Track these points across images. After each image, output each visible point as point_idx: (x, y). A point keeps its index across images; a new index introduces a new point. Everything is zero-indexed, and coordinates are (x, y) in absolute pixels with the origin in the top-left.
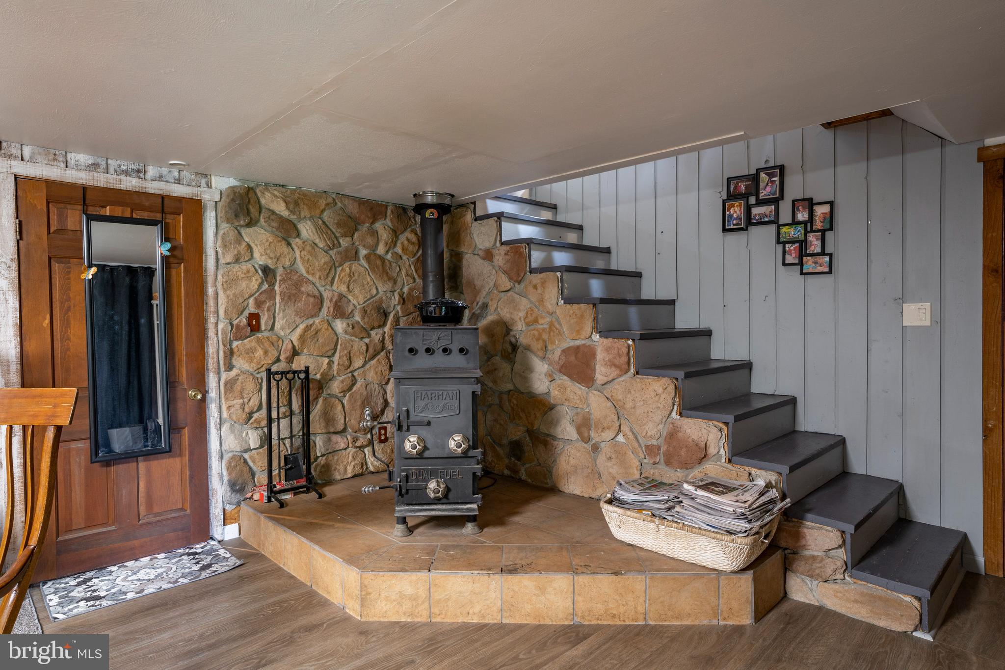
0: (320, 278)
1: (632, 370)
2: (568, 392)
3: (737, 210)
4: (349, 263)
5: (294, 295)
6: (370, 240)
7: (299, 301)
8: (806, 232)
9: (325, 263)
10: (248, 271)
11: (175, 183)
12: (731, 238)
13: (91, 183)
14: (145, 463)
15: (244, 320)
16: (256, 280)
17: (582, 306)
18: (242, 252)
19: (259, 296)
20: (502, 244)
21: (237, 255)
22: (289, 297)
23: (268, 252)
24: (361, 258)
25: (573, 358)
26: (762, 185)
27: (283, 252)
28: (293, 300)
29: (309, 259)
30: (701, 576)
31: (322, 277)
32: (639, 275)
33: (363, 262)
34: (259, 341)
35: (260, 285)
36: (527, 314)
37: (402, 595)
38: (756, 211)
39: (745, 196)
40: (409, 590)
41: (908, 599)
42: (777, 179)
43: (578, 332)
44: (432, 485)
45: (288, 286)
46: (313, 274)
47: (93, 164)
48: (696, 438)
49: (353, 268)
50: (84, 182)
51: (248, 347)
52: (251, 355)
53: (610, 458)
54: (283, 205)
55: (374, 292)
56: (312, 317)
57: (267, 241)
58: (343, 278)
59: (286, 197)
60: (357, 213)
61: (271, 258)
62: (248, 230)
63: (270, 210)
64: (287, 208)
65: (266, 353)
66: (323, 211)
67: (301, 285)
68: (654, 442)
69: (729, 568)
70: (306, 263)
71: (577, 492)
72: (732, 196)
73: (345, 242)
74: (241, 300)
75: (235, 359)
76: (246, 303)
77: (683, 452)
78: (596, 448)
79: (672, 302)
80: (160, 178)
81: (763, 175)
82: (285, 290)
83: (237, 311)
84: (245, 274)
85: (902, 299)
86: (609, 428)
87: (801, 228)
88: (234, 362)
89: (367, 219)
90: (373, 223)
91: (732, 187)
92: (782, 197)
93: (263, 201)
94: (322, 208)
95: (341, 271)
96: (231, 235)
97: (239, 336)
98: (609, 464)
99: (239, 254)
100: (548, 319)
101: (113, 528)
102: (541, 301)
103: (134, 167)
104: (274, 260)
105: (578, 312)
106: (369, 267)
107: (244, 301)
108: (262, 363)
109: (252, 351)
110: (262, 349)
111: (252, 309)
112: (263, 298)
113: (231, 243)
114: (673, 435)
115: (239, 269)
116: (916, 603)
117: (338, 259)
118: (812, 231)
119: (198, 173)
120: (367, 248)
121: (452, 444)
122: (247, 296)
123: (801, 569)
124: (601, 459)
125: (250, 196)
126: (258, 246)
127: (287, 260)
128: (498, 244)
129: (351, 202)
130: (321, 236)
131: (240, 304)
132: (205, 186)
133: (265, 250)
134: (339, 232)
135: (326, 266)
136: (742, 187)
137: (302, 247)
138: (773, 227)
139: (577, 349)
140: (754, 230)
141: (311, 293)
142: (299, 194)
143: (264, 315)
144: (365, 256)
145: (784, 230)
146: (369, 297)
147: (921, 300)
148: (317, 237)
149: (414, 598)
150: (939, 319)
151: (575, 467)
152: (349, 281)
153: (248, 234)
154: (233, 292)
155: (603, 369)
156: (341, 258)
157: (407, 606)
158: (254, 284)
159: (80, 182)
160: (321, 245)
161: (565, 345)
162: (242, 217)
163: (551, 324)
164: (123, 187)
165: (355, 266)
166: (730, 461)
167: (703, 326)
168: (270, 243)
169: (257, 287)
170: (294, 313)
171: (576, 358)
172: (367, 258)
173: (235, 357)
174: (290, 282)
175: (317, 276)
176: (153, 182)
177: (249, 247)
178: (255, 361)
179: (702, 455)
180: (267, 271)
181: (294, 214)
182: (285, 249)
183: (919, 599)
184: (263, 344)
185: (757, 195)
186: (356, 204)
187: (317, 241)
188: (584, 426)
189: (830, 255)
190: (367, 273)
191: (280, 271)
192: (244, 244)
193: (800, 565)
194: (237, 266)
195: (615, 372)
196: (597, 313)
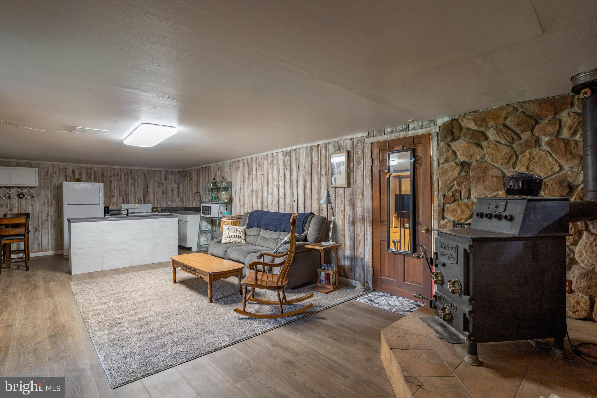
0: (502, 164)
4: (530, 150)
5: (482, 177)
6: (552, 129)
7: (486, 181)
9: (506, 153)
10: (452, 166)
11: (420, 129)
13: (390, 139)
14: (407, 257)
15: (451, 193)
16: (457, 170)
18: (449, 156)
19: (459, 179)
21: (446, 158)
22: (478, 179)
23: (465, 153)
24: (543, 144)
27: (475, 151)
28: (482, 180)
29: (493, 153)
31: (504, 164)
33: (545, 147)
34: (459, 205)
35: (459, 173)
45: (477, 172)
46: (497, 162)
47: (392, 131)
49: (534, 153)
50: (388, 139)
51: (453, 208)
52: (455, 212)
54: (473, 123)
55: (557, 169)
56: (497, 190)
57: (464, 146)
58: (523, 161)
59: (475, 118)
60: (538, 111)
61: (467, 157)
62: (454, 143)
63: (467, 128)
64: (476, 124)
65: (462, 212)
66: (505, 118)
67: (488, 170)
70: (491, 156)
73: (525, 136)
74: (449, 182)
75: (446, 214)
76: (452, 184)
80: (414, 128)
82: (475, 174)
83: (448, 188)
84: (450, 168)
88: (446, 215)
89: (548, 113)
90: (556, 114)
93: (463, 124)
94: (504, 116)
95: (522, 157)
96: (444, 148)
97: (447, 202)
99: (447, 157)
101: (395, 280)
103: (404, 127)
104: (469, 158)
106: (551, 150)
107: (451, 182)
108: (461, 218)
109: (455, 210)
110: (460, 210)
111: (456, 187)
112: (461, 180)
113: (443, 153)
115: (448, 165)
117: (519, 149)
119: (430, 121)
120: (548, 135)
122: (452, 180)
125: (453, 124)
126: (459, 151)
127: (478, 156)
129: (531, 105)
130: (501, 136)
131: (448, 184)
132: (433, 126)
133: (462, 152)
134: (519, 130)
135: (506, 156)
137: (488, 146)
141: (494, 175)
142: (486, 113)
143: (463, 190)
144: (547, 142)
146: (550, 174)
148: (498, 137)
152: (529, 164)
153: (454, 146)
154: (445, 178)
156: (522, 148)
158: (456, 173)
159: (387, 139)
160: (503, 142)
162: (448, 137)
164: (400, 137)
165: (536, 151)
168: (466, 147)
169: (457, 174)
170: (483, 188)
172: (550, 144)
173: (446, 213)
174: (479, 170)
175: (500, 163)
176: (412, 131)
177: (454, 153)
178: (457, 216)
180: (464, 165)
181: (482, 127)
182: (476, 149)
184: (461, 207)
186: (536, 105)
187: (499, 140)
190: (549, 155)
191: (474, 163)
192: (451, 151)
194: (447, 164)
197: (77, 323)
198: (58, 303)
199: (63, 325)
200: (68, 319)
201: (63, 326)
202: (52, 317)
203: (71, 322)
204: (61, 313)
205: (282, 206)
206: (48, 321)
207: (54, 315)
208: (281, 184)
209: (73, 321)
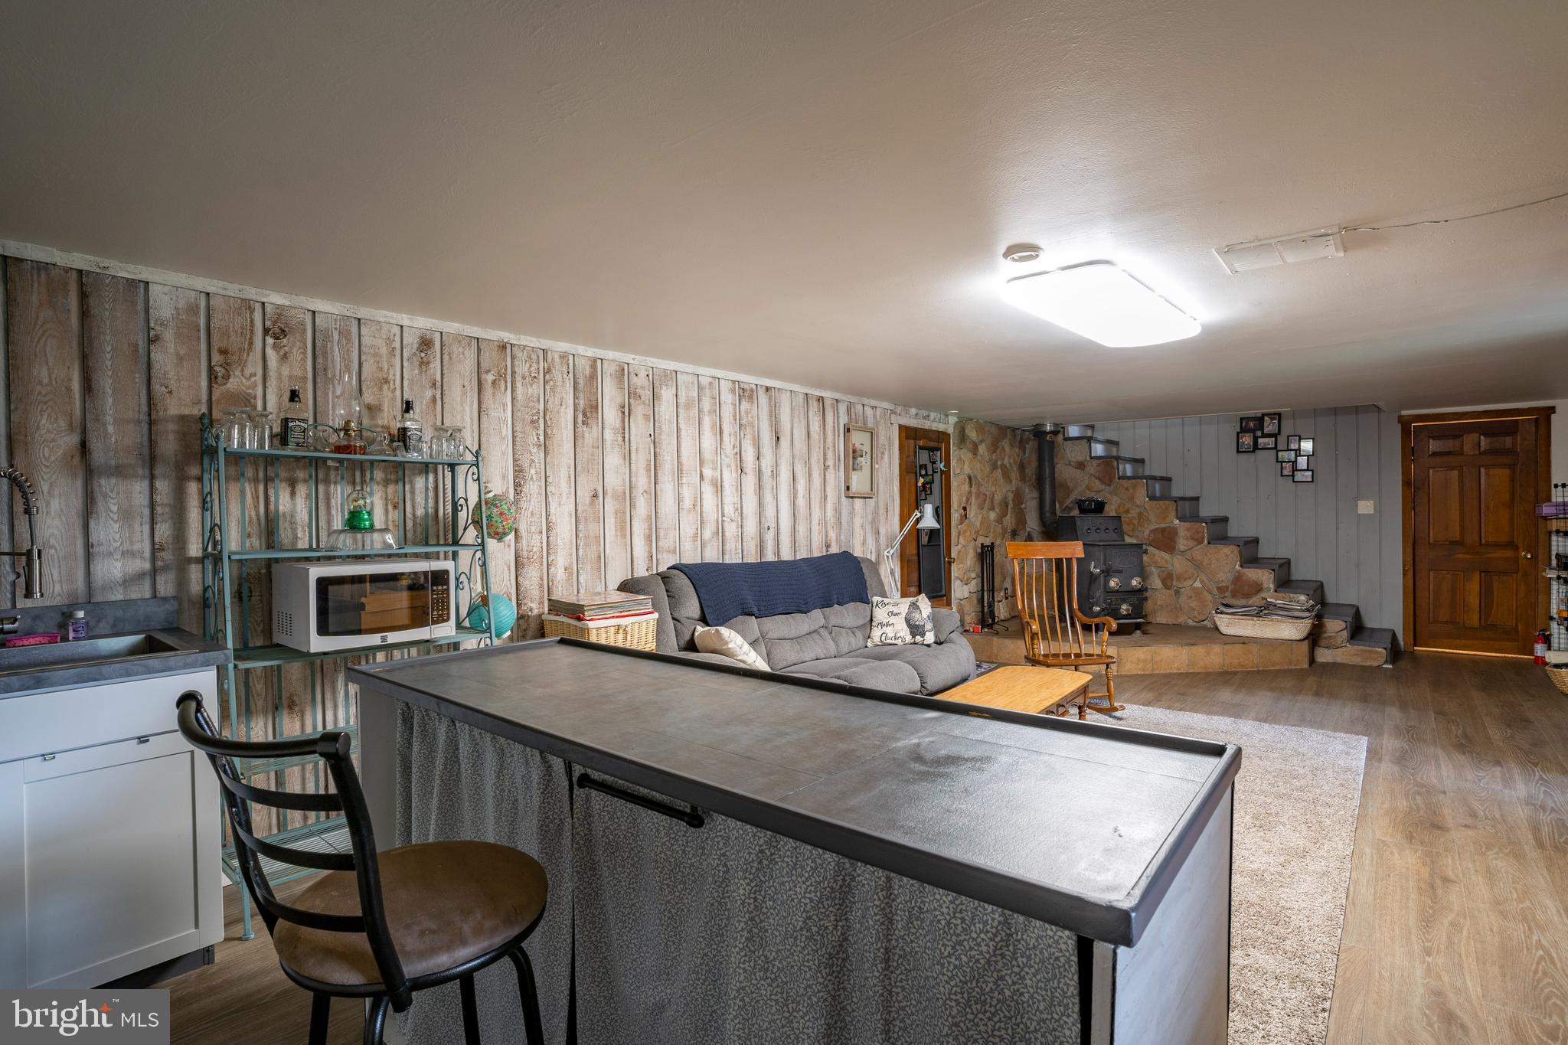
0: (986, 482)
1: (1206, 542)
2: (1157, 557)
3: (1247, 440)
8: (1296, 456)
11: (939, 422)
12: (1243, 457)
16: (967, 484)
17: (1167, 502)
18: (963, 466)
19: (967, 495)
20: (1092, 458)
25: (1160, 536)
26: (1265, 424)
27: (974, 465)
29: (983, 469)
30: (1283, 643)
32: (1169, 480)
34: (967, 525)
36: (1119, 507)
37: (1139, 660)
38: (1261, 441)
39: (1253, 431)
40: (1142, 657)
41: (1380, 650)
42: (1276, 421)
43: (1164, 519)
44: (1124, 607)
46: (984, 479)
48: (1254, 579)
52: (965, 535)
53: (1191, 597)
54: (974, 433)
55: (1004, 491)
56: (983, 509)
58: (993, 482)
59: (975, 427)
60: (998, 435)
64: (976, 435)
65: (970, 533)
66: (987, 436)
68: (1224, 584)
69: (1298, 638)
70: (981, 472)
71: (1164, 621)
72: (1244, 430)
73: (994, 457)
75: (960, 538)
76: (963, 500)
77: (1246, 588)
78: (1177, 592)
79: (1197, 499)
80: (935, 420)
81: (1266, 418)
83: (960, 505)
85: (1357, 498)
86: (1190, 578)
87: (1293, 453)
88: (960, 540)
89: (1001, 439)
90: (1002, 442)
91: (1244, 424)
92: (1279, 433)
93: (967, 431)
94: (986, 433)
97: (961, 522)
98: (1190, 601)
100: (1138, 510)
102: (1132, 499)
105: (1164, 507)
107: (962, 498)
109: (966, 532)
111: (964, 504)
112: (969, 496)
113: (959, 461)
114: (1238, 579)
116: (1384, 651)
118: (1300, 456)
119: (945, 415)
121: (1134, 583)
122: (964, 495)
123: (1323, 644)
124: (1182, 599)
126: (967, 461)
127: (975, 470)
128: (1088, 458)
130: (986, 453)
131: (961, 501)
132: (948, 423)
133: (969, 464)
134: (992, 450)
136: (1252, 425)
137: (980, 461)
138: (1274, 451)
139: (1163, 530)
140: (1259, 453)
141: (983, 492)
142: (979, 425)
143: (968, 507)
145: (1280, 454)
146: (1002, 495)
147: (1368, 499)
149: (1145, 661)
150: (1379, 510)
151: (1161, 606)
152: (996, 484)
154: (960, 492)
155: (1185, 542)
156: (992, 468)
157: (1141, 665)
158: (966, 487)
160: (986, 459)
161: (1152, 527)
163: (1140, 514)
164: (926, 427)
166: (1276, 591)
167: (1222, 514)
168: (971, 459)
169: (967, 489)
170: (977, 506)
171: (1163, 535)
174: (976, 485)
176: (933, 423)
177: (964, 462)
178: (966, 538)
179: (1258, 588)
181: (978, 439)
182: (975, 463)
183: (1385, 649)
184: (969, 527)
185: (1262, 430)
186: (997, 430)
187: (985, 456)
188: (1167, 580)
189: (1312, 471)
193: (1323, 642)
195: (1191, 543)
196: (1177, 506)
197: (1374, 832)
198: (1414, 938)
199: (1411, 841)
200: (1392, 853)
201: (1410, 838)
202: (1438, 882)
203: (1388, 839)
204: (1411, 883)
205: (731, 545)
206: (1450, 874)
207: (1432, 887)
208: (729, 477)
209: (1383, 842)
